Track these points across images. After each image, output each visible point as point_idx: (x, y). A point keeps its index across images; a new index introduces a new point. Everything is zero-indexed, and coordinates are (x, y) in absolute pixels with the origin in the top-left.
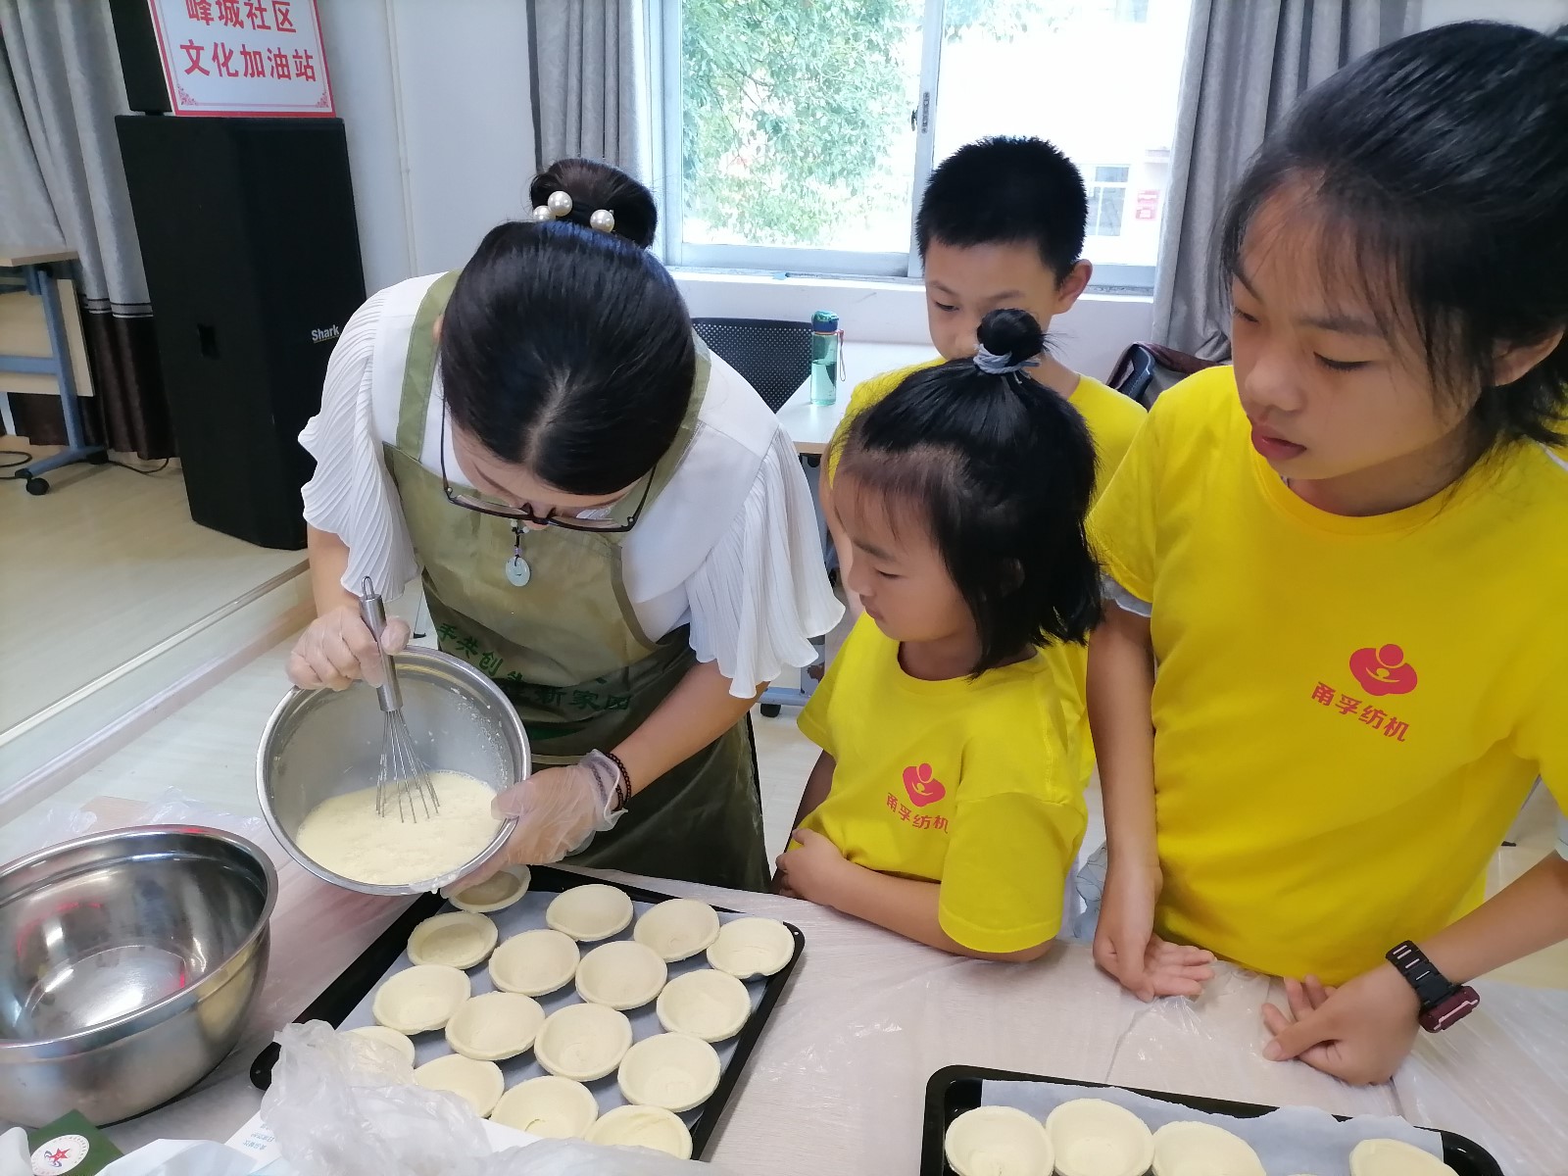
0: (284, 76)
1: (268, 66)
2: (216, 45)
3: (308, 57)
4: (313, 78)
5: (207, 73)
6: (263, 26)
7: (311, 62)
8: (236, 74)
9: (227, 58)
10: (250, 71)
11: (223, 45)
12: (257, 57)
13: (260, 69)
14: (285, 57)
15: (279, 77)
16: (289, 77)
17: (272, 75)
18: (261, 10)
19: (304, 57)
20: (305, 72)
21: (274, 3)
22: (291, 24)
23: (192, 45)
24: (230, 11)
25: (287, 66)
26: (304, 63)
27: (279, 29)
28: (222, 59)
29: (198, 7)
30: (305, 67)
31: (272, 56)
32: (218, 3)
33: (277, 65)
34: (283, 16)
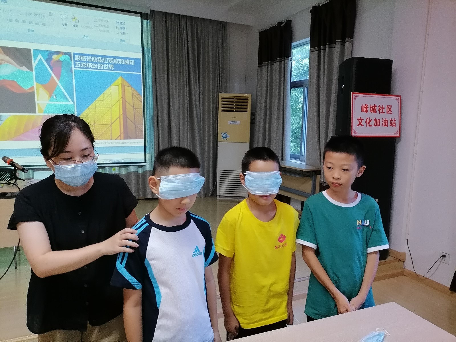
0: (386, 126)
1: (381, 123)
2: (367, 118)
3: (395, 120)
4: (395, 126)
5: (363, 126)
6: (383, 113)
8: (371, 126)
9: (370, 122)
10: (376, 125)
11: (369, 118)
12: (379, 121)
13: (379, 124)
15: (384, 126)
16: (387, 126)
17: (382, 126)
18: (383, 108)
19: (393, 121)
20: (393, 124)
21: (387, 106)
22: (391, 112)
23: (360, 119)
24: (373, 109)
25: (387, 123)
26: (393, 122)
27: (387, 113)
28: (368, 122)
29: (365, 108)
30: (393, 123)
31: (383, 121)
32: (371, 107)
33: (384, 123)
34: (389, 110)
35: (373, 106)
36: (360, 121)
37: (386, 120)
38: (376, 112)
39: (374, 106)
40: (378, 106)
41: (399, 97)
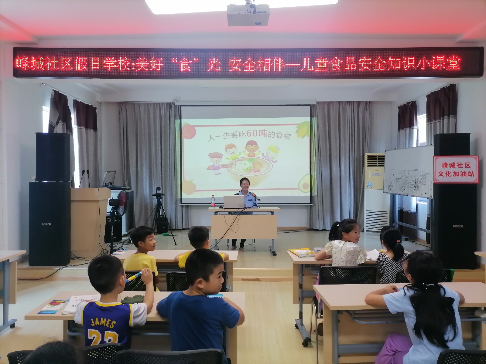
0: (464, 176)
1: (460, 174)
2: (447, 171)
3: (473, 172)
4: (474, 176)
5: (443, 176)
6: (461, 167)
8: (451, 176)
9: (449, 173)
10: (455, 175)
11: (449, 171)
13: (458, 175)
14: (466, 172)
16: (466, 176)
17: (461, 176)
18: (461, 164)
21: (465, 163)
22: (469, 166)
23: (441, 172)
24: (452, 165)
25: (466, 174)
27: (465, 167)
29: (445, 165)
30: (471, 174)
31: (462, 173)
32: (450, 164)
33: (463, 174)
34: (467, 165)
36: (441, 173)
37: (464, 172)
40: (456, 163)
41: (477, 157)
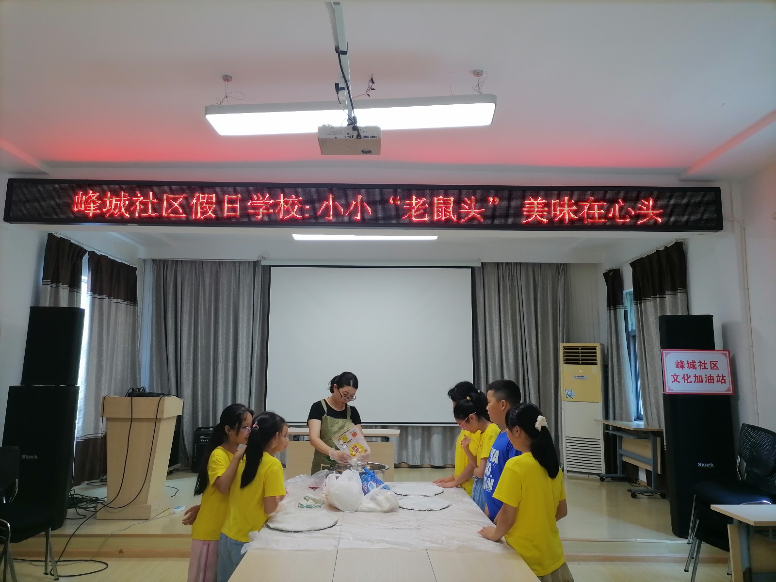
0: (711, 382)
1: (704, 379)
2: (684, 375)
3: (723, 376)
4: (725, 383)
5: (679, 382)
6: (705, 368)
7: (724, 378)
8: (691, 382)
9: (688, 378)
10: (697, 381)
11: (687, 375)
12: (701, 377)
13: (701, 380)
14: (713, 377)
15: (708, 382)
16: (713, 382)
17: (706, 382)
18: (705, 364)
19: (721, 376)
21: (711, 362)
22: (717, 367)
23: (675, 375)
25: (713, 379)
26: (721, 378)
27: (711, 369)
28: (686, 379)
29: (680, 365)
31: (707, 377)
32: (688, 363)
33: (709, 379)
34: (714, 365)
35: (690, 362)
36: (675, 377)
38: (696, 369)
39: (693, 362)
40: (697, 361)
41: (727, 352)
